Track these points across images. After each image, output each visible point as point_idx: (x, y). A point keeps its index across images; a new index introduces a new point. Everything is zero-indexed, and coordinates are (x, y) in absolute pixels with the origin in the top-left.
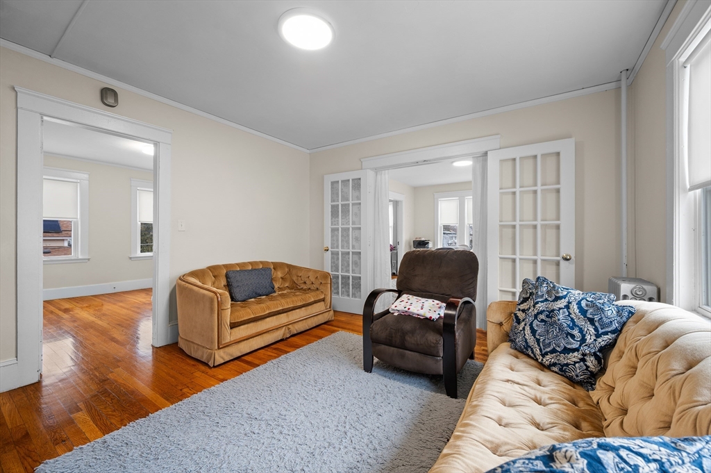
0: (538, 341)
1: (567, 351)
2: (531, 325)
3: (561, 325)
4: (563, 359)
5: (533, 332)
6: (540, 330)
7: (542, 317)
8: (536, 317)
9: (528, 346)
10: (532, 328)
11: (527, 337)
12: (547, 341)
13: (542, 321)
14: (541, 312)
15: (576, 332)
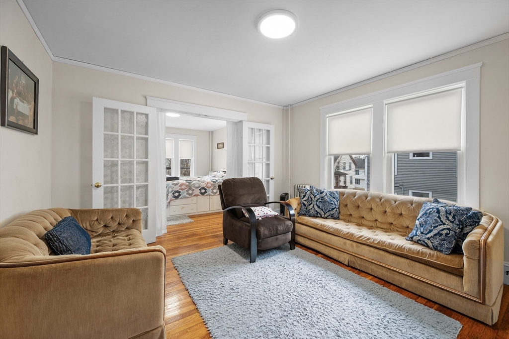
0: (322, 209)
1: (333, 209)
2: (316, 204)
3: (328, 201)
4: (332, 212)
5: (319, 207)
6: (321, 205)
7: (320, 200)
8: (317, 201)
9: (317, 213)
10: (317, 205)
11: (316, 209)
12: (326, 208)
13: (320, 202)
14: (319, 199)
15: (332, 202)
